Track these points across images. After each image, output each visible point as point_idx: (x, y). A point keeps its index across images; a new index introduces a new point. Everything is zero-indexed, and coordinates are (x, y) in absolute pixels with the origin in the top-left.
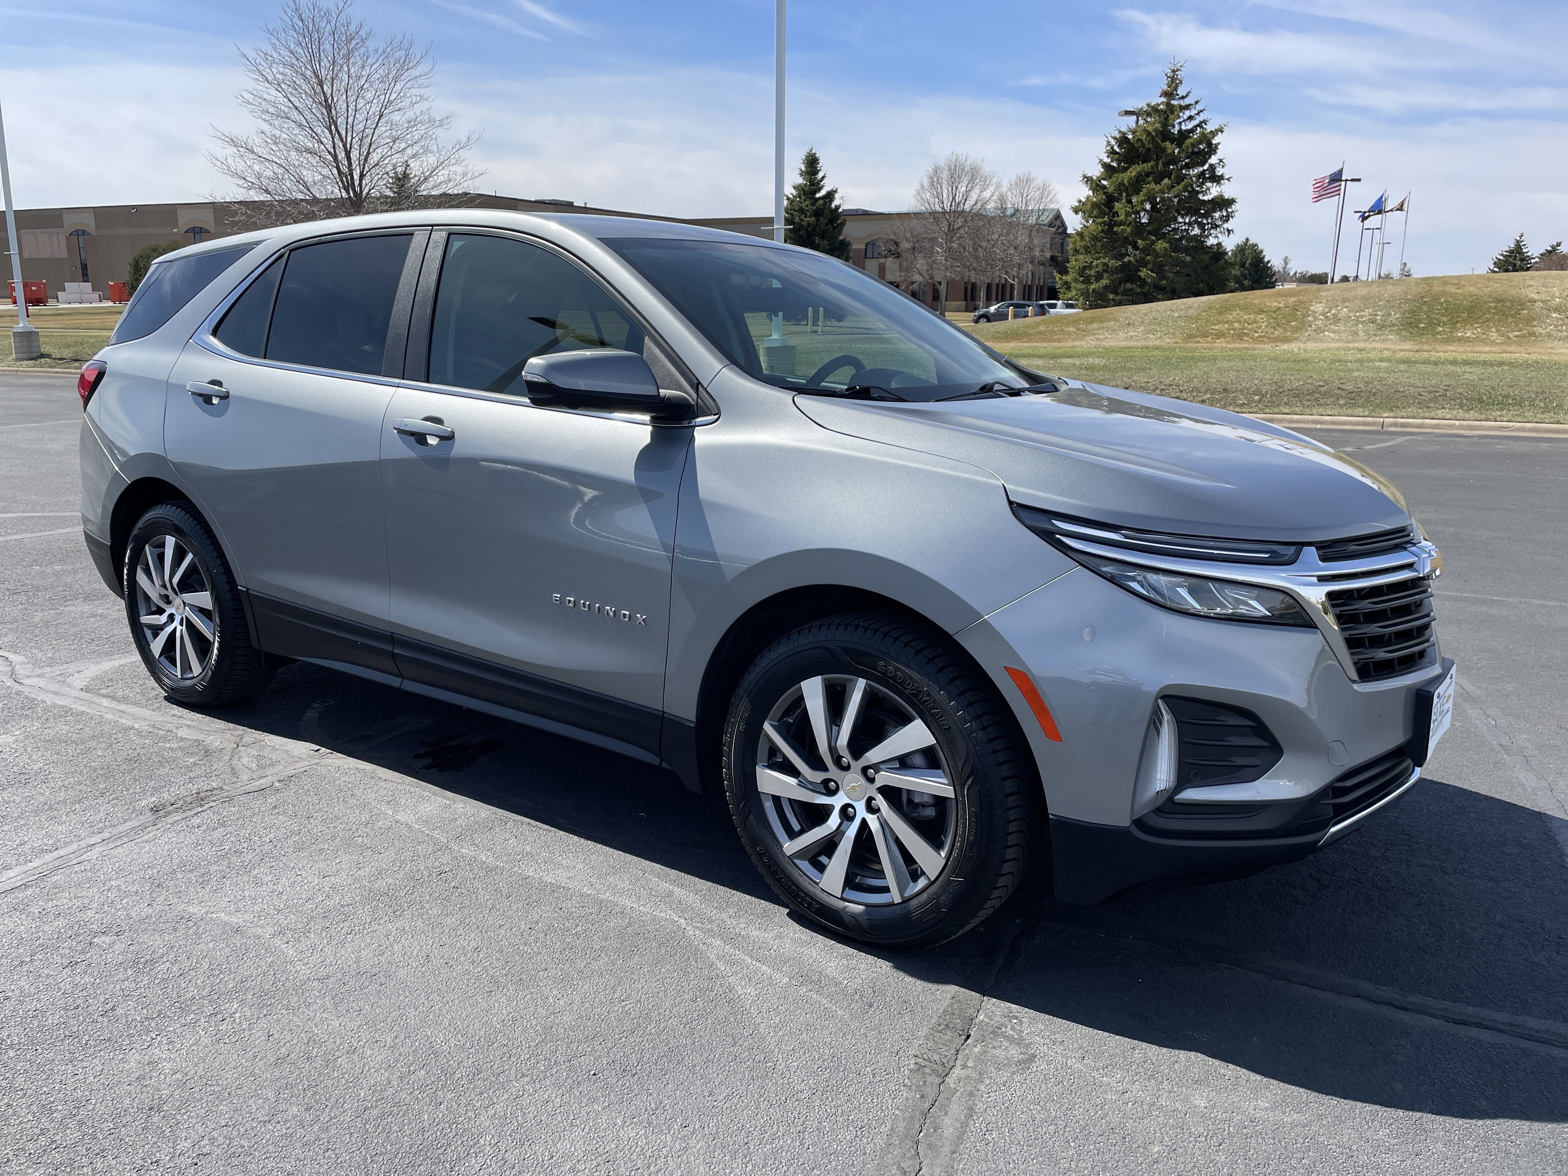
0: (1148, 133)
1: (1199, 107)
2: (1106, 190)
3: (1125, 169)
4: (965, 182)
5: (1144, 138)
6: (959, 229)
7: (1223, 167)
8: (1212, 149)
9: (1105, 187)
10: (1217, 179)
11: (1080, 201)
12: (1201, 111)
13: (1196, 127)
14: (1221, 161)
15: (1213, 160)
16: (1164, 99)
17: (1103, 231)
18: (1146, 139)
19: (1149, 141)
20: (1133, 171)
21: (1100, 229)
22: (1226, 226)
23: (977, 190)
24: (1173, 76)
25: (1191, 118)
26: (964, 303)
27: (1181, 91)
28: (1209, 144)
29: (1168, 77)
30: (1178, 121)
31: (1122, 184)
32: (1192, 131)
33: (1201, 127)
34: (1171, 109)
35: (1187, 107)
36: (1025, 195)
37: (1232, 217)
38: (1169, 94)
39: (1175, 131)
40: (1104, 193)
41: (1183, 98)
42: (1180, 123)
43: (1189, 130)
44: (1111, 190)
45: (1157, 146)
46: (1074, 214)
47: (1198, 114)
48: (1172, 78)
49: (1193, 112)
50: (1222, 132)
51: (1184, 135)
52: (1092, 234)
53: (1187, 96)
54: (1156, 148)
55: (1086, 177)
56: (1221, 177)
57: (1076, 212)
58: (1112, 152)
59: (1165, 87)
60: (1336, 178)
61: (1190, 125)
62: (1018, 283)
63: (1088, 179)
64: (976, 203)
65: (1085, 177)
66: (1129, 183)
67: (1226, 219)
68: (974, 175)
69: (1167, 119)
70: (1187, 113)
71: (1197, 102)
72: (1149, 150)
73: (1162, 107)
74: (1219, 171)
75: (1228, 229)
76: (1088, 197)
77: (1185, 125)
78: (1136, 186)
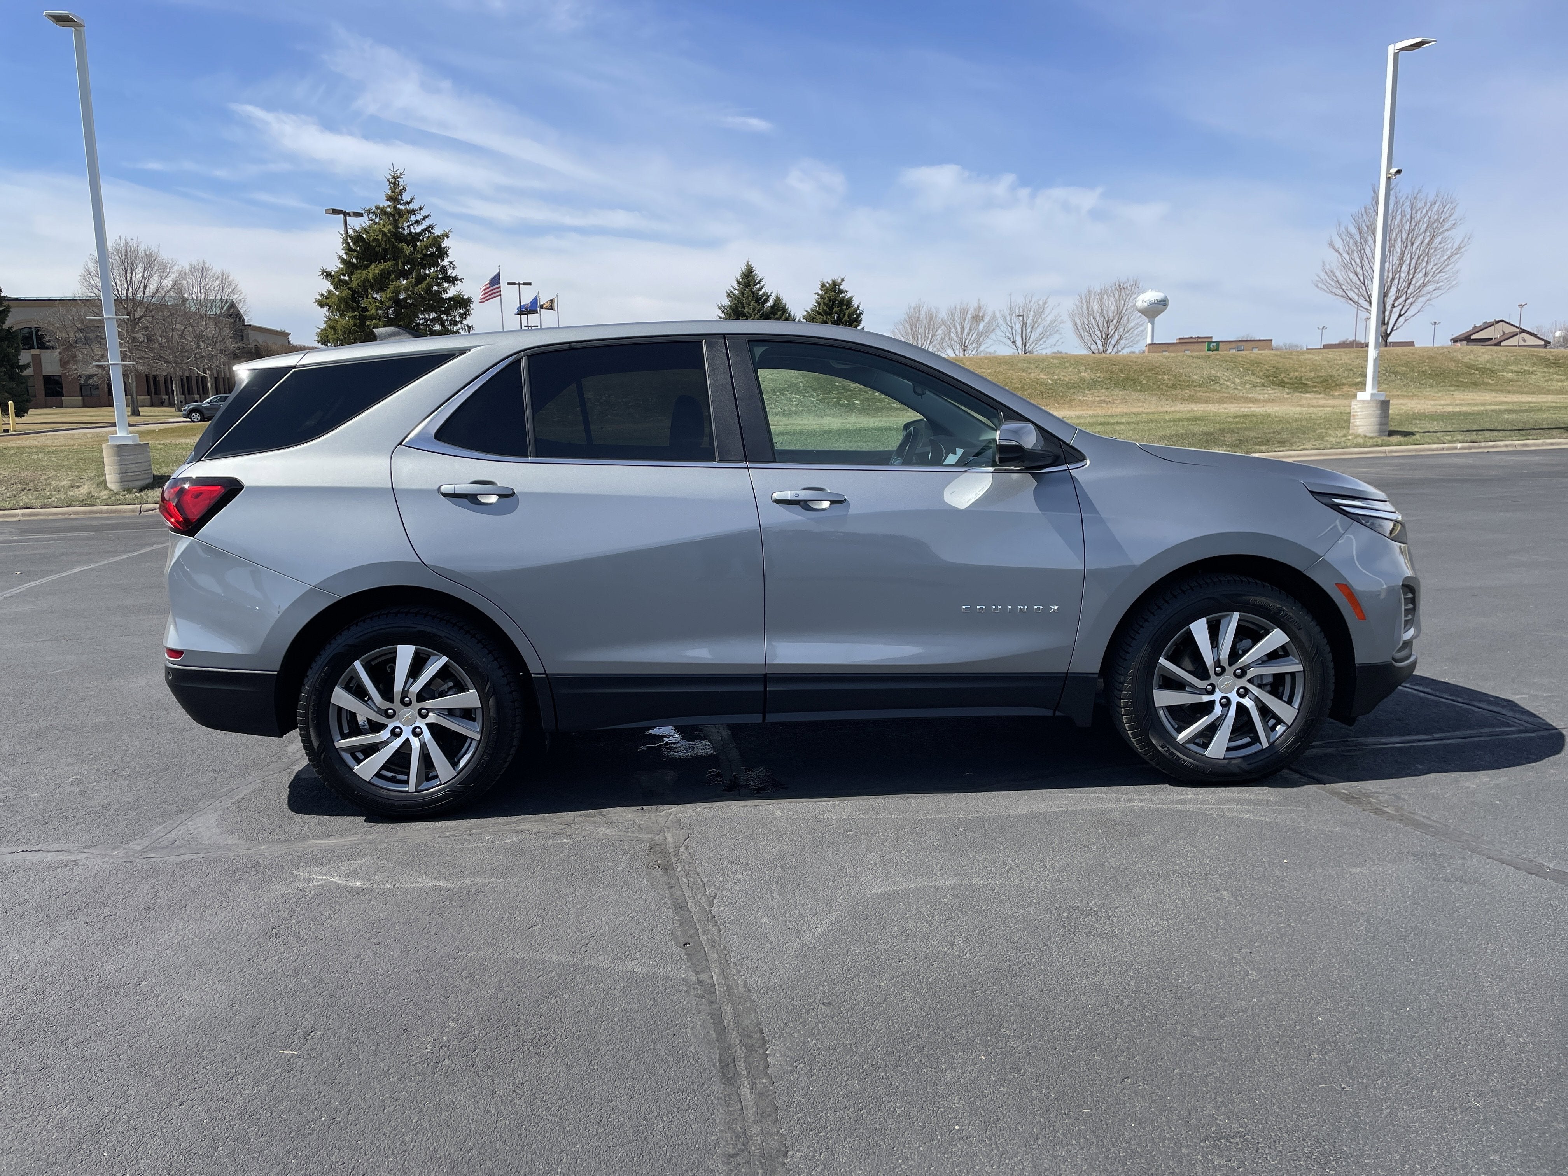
0: (384, 234)
1: (424, 213)
2: (349, 286)
3: (366, 267)
4: (140, 268)
5: (380, 237)
6: (141, 317)
7: (453, 268)
8: (442, 253)
9: (345, 282)
10: (452, 280)
11: (322, 295)
12: (427, 217)
13: (424, 230)
14: (451, 263)
15: (446, 263)
16: (389, 203)
17: (355, 325)
18: (382, 240)
19: (385, 241)
20: (374, 270)
21: (352, 322)
22: (465, 322)
23: (156, 277)
24: (395, 182)
25: (417, 222)
26: (149, 397)
27: (406, 197)
28: (439, 248)
29: (390, 183)
30: (408, 224)
31: (366, 280)
32: (420, 234)
33: (429, 231)
34: (400, 214)
35: (413, 212)
36: (203, 285)
37: (469, 315)
38: (394, 198)
39: (406, 232)
40: (349, 288)
41: (408, 203)
42: (409, 226)
43: (418, 233)
44: (354, 285)
45: (394, 246)
46: (318, 307)
47: (424, 219)
48: (394, 184)
49: (419, 217)
50: (448, 237)
51: (415, 237)
52: (345, 327)
53: (411, 201)
54: (393, 248)
55: (326, 272)
56: (456, 278)
57: (322, 306)
58: (349, 250)
59: (390, 192)
60: (495, 280)
61: (418, 229)
62: (211, 376)
63: (327, 275)
64: (157, 291)
65: (323, 271)
66: (374, 280)
67: (463, 317)
68: (150, 260)
69: (396, 221)
70: (413, 218)
71: (421, 209)
72: (385, 250)
73: (389, 210)
74: (450, 272)
75: (467, 325)
76: (329, 292)
77: (415, 229)
78: (381, 283)
